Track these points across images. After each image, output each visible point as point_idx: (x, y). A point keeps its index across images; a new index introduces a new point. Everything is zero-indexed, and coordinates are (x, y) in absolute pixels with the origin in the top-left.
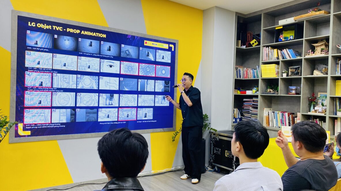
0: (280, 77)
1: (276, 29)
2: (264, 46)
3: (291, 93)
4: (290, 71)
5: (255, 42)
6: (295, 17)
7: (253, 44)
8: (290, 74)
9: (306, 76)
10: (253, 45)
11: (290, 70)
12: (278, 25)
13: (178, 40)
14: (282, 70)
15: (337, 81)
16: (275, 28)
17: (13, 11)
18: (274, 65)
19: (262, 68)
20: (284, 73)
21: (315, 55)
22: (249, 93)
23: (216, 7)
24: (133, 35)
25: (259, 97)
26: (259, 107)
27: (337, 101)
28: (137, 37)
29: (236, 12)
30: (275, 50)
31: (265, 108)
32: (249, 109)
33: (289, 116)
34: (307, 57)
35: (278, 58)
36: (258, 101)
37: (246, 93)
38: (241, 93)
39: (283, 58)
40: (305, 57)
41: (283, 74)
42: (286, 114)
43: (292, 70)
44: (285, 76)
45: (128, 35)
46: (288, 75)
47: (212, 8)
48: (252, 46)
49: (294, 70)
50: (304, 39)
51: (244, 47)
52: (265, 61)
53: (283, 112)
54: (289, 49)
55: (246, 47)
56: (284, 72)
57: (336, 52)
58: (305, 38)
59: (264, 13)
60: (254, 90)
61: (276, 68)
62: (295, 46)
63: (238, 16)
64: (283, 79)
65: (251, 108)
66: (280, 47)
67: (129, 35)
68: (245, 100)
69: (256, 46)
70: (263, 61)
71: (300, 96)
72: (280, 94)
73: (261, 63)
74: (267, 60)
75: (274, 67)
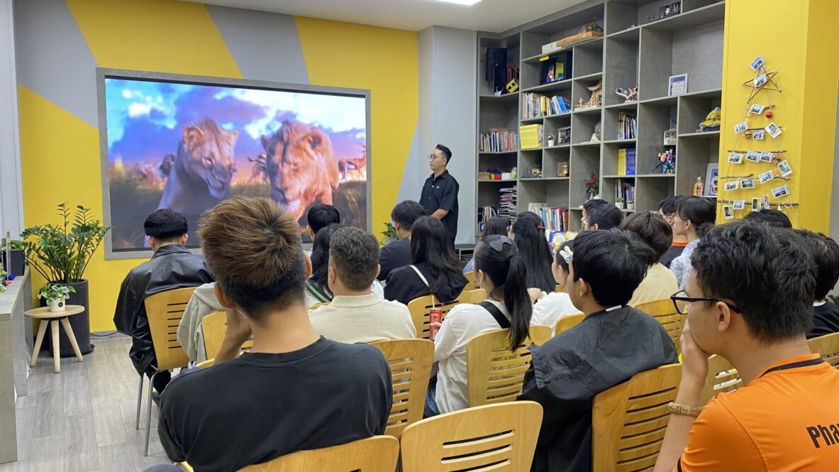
0: (543, 148)
1: (541, 60)
2: (525, 92)
3: (560, 175)
4: (560, 136)
5: (513, 84)
6: (558, 42)
7: (510, 88)
8: (560, 141)
9: (579, 143)
11: (560, 134)
12: (542, 53)
13: (369, 91)
14: (546, 135)
15: (620, 150)
16: (539, 58)
18: (536, 125)
19: (521, 132)
20: (550, 139)
21: (589, 106)
22: (506, 177)
23: (435, 27)
25: (518, 183)
26: (517, 201)
27: (619, 183)
29: (477, 31)
30: (542, 98)
31: (530, 204)
32: (507, 207)
33: (561, 214)
34: (577, 110)
35: (545, 113)
36: (516, 191)
37: (501, 179)
38: (495, 178)
39: (553, 112)
40: (574, 110)
41: (549, 142)
42: (557, 211)
43: (563, 134)
44: (551, 144)
46: (556, 143)
47: (429, 28)
48: (510, 92)
49: (565, 134)
50: (573, 79)
51: (499, 94)
52: (526, 119)
53: (553, 209)
54: (558, 95)
55: (502, 93)
56: (550, 137)
57: (617, 102)
58: (574, 77)
59: (524, 32)
60: (514, 173)
61: (540, 131)
62: (563, 91)
63: (481, 38)
64: (549, 150)
65: (510, 205)
66: (548, 93)
68: (502, 190)
69: (515, 91)
70: (523, 120)
71: (568, 180)
72: (545, 176)
73: (519, 123)
74: (528, 117)
75: (536, 130)
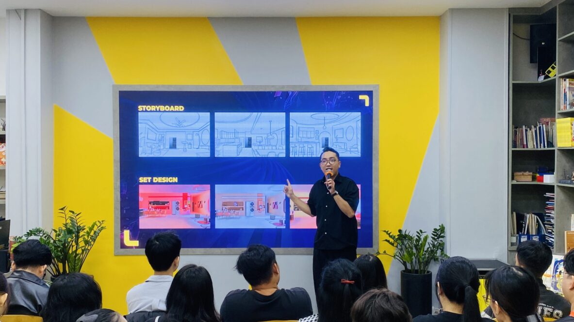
5: (553, 68)
7: (550, 72)
10: (550, 75)
13: (378, 85)
17: (114, 86)
19: (557, 125)
22: (547, 179)
23: (452, 10)
24: (285, 90)
25: (556, 189)
26: (555, 209)
28: (293, 92)
29: (509, 8)
36: (554, 198)
45: (275, 92)
47: (446, 12)
48: (549, 77)
51: (541, 79)
52: (563, 111)
55: (545, 79)
59: (561, 5)
63: (514, 16)
67: (278, 92)
68: (547, 195)
73: (557, 115)
74: (565, 107)
75: (569, 124)
